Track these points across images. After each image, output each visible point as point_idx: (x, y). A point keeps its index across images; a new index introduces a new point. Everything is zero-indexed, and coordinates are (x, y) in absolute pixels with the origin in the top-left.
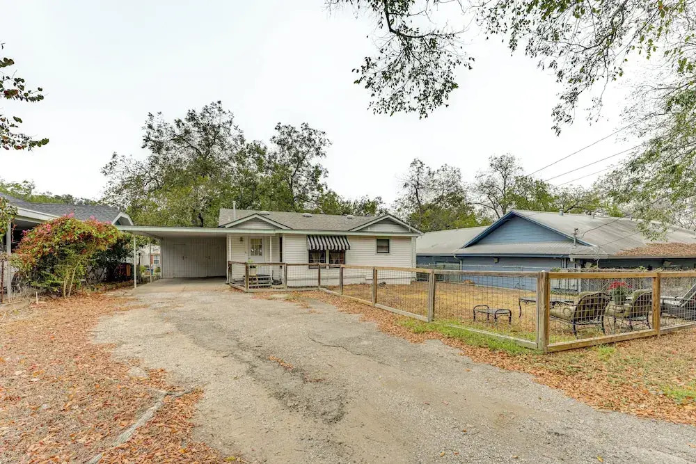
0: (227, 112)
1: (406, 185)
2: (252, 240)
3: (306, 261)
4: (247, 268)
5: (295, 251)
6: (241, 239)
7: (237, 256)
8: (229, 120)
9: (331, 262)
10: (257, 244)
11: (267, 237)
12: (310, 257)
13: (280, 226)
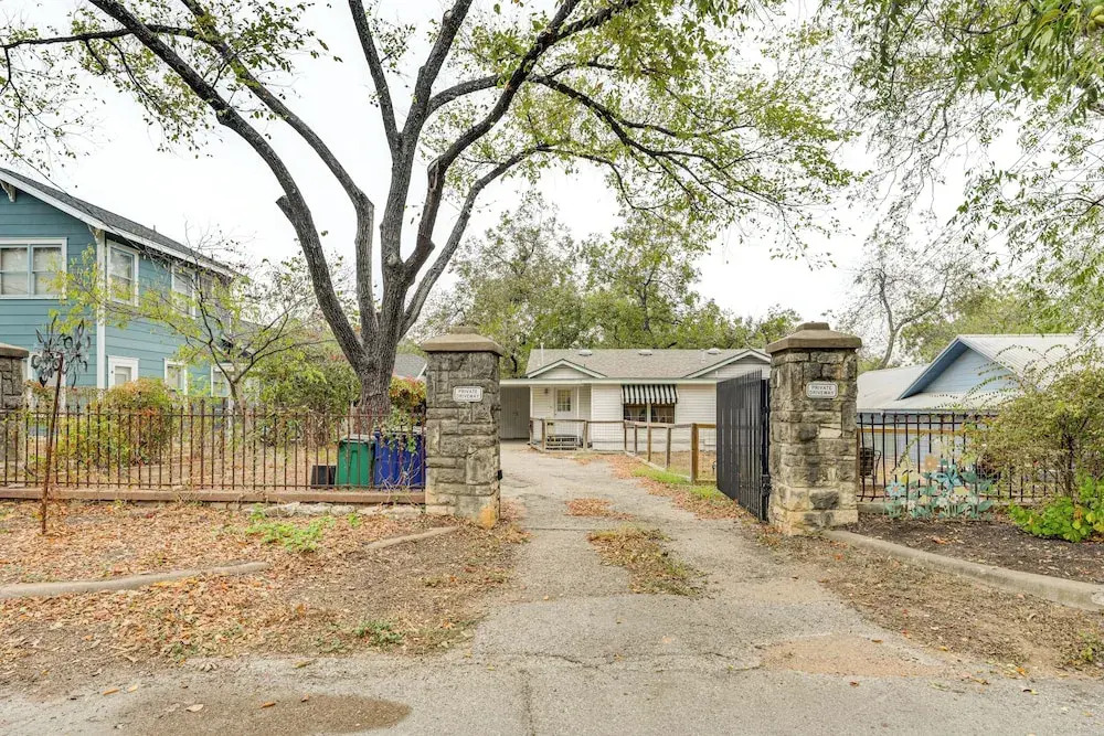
0: (550, 205)
1: (859, 280)
2: (559, 391)
3: (621, 418)
4: (543, 425)
5: (606, 406)
6: (547, 391)
7: (540, 410)
8: (552, 216)
9: (653, 420)
10: (564, 398)
11: (574, 388)
12: (626, 414)
13: (593, 374)
